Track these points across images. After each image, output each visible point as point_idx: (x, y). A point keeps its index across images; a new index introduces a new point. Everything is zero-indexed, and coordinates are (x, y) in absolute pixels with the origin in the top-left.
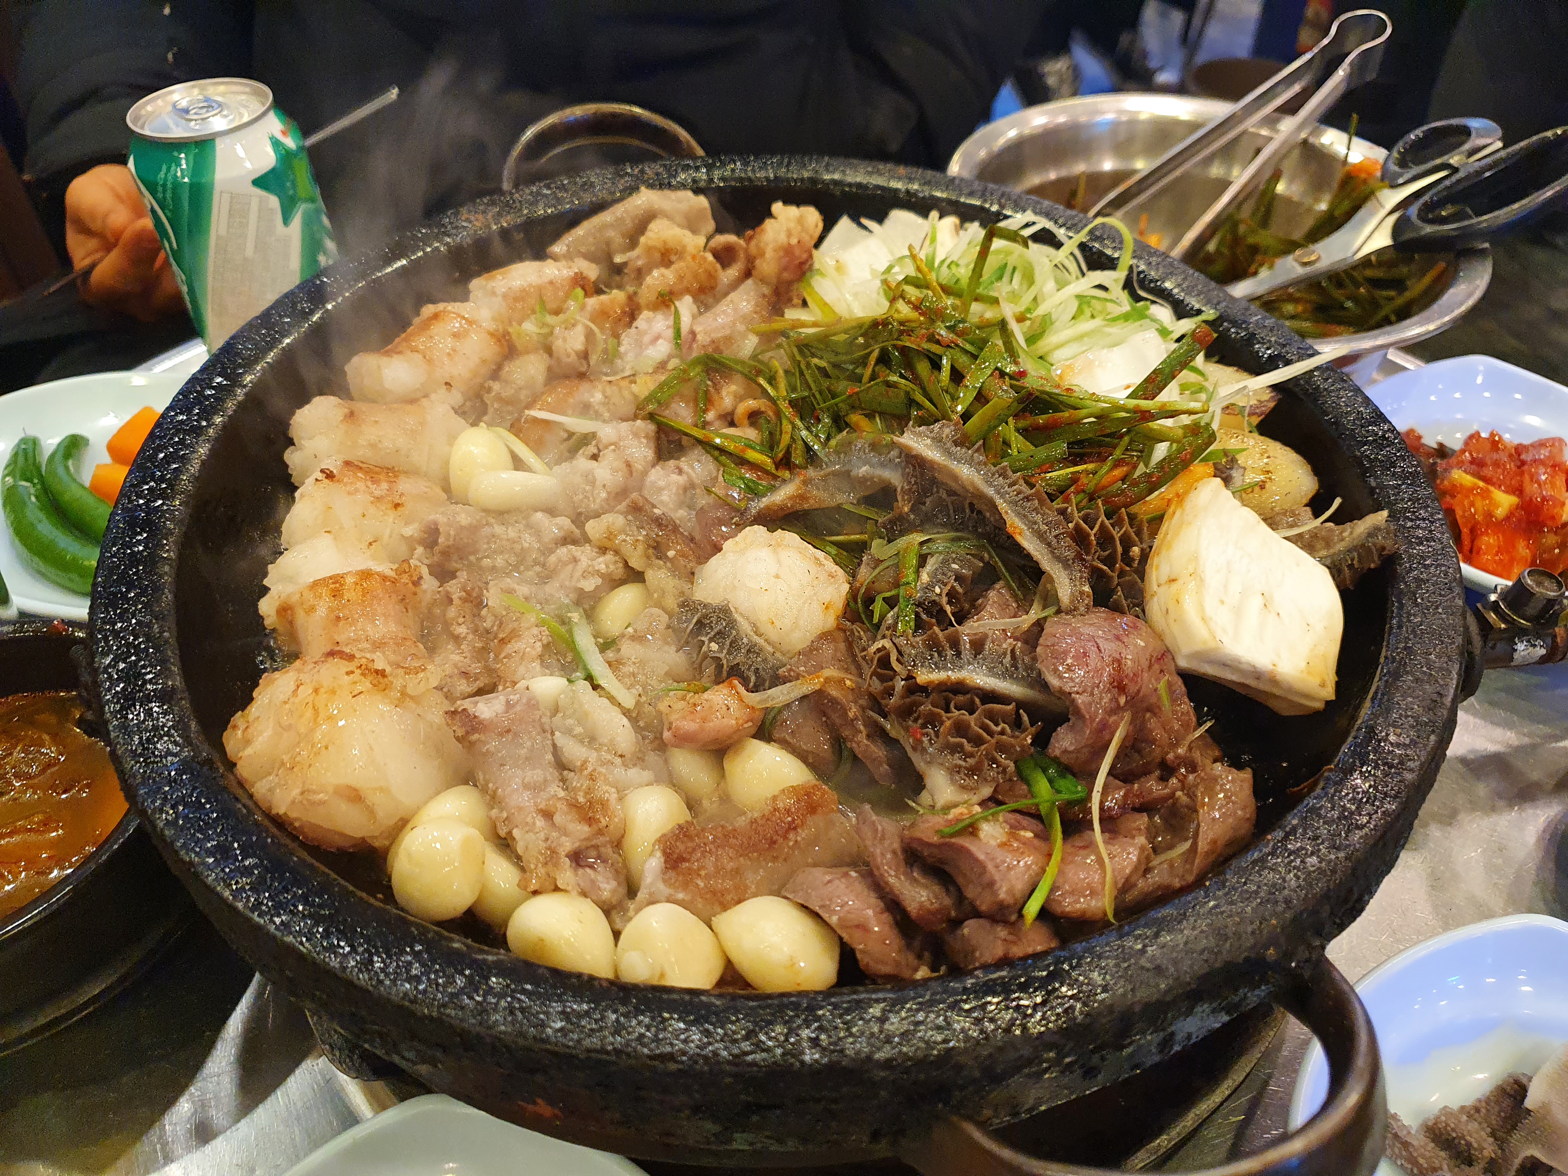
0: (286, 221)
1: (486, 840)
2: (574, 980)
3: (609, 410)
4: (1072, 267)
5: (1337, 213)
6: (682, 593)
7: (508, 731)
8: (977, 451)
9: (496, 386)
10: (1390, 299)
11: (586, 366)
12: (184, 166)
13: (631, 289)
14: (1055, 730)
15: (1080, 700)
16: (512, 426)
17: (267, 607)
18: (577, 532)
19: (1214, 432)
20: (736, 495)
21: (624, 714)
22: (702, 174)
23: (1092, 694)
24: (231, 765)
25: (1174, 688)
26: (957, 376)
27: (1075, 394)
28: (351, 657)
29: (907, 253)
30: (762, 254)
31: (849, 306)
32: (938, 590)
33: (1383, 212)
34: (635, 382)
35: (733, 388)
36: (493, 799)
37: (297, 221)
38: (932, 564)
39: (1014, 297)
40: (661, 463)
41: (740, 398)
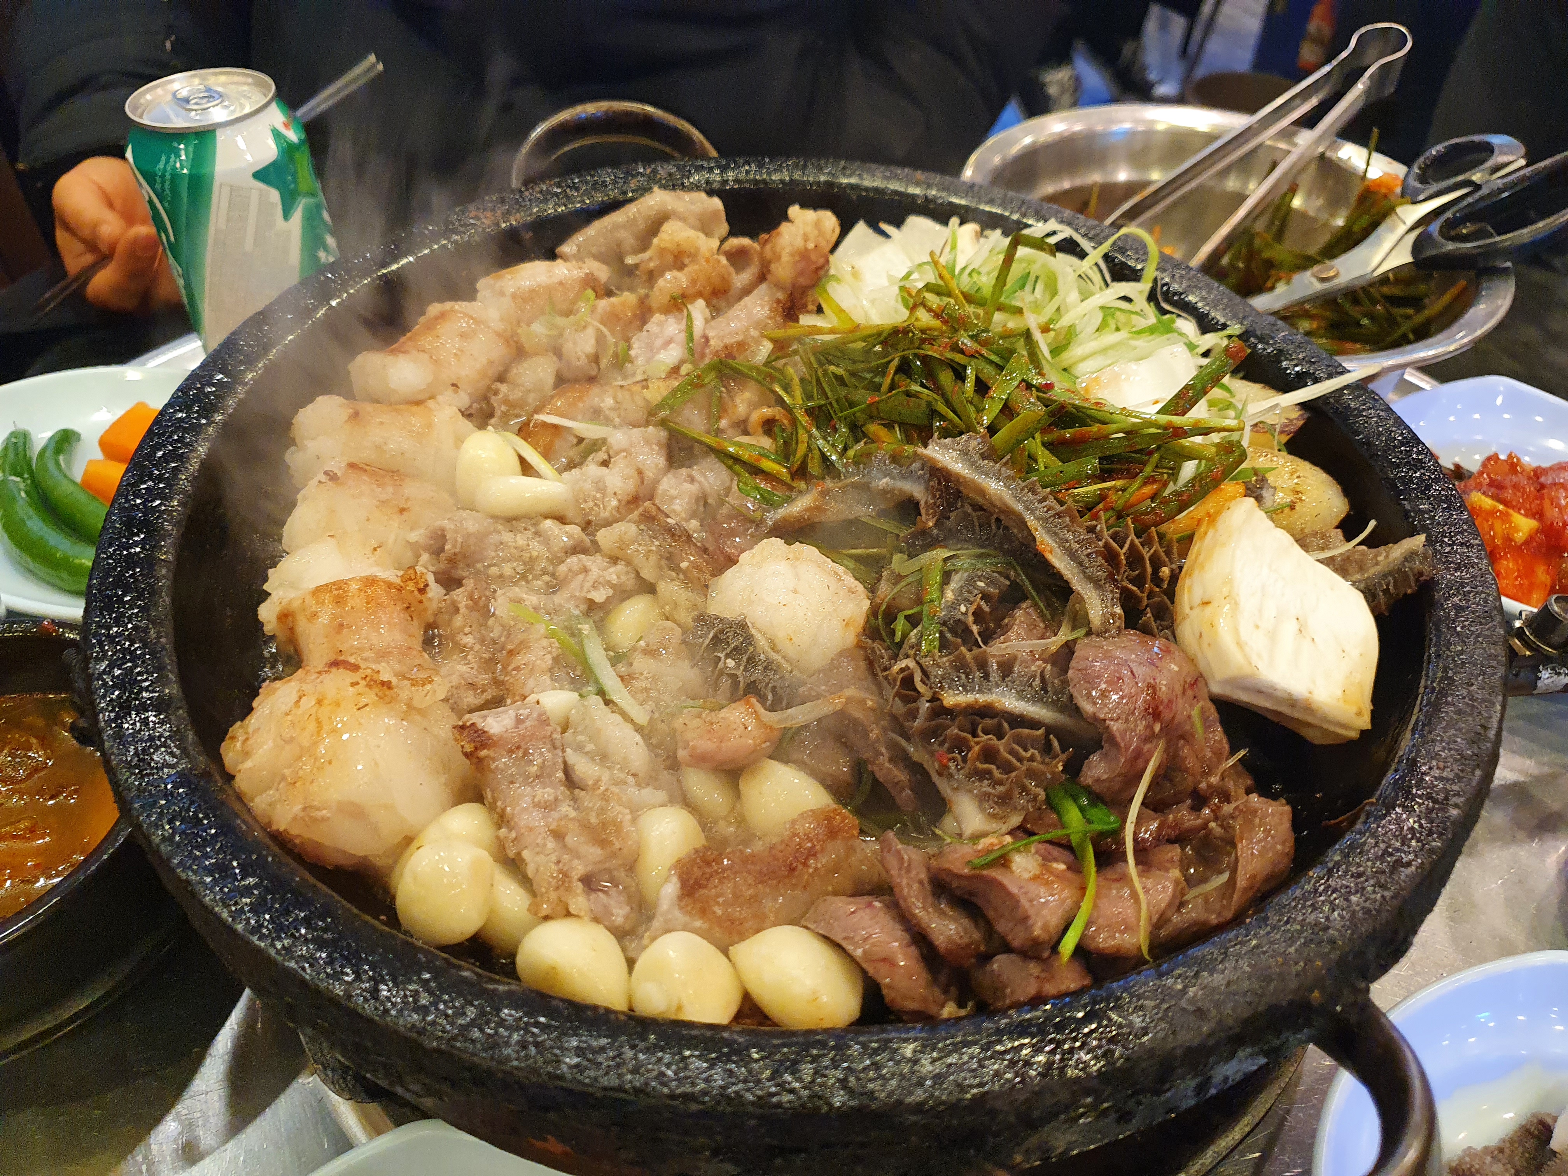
0: (286, 215)
1: (495, 861)
2: (589, 1013)
3: (619, 416)
4: (1097, 277)
5: (1356, 228)
6: (695, 606)
7: (518, 748)
8: (1005, 464)
9: (503, 388)
10: (1408, 317)
11: (596, 369)
12: (183, 157)
13: (642, 291)
14: (1087, 758)
15: (1115, 727)
16: (520, 430)
17: (267, 613)
18: (587, 539)
19: (1245, 450)
20: (750, 505)
21: (636, 731)
22: (716, 176)
23: (1127, 721)
24: (229, 778)
25: (1207, 714)
26: (982, 387)
27: (1105, 409)
28: (355, 668)
29: (928, 259)
30: (779, 258)
31: (866, 314)
32: (963, 609)
33: (1402, 229)
34: (647, 388)
35: (747, 395)
36: (501, 820)
37: (297, 216)
38: (956, 581)
39: (1037, 307)
40: (673, 471)
41: (754, 406)
